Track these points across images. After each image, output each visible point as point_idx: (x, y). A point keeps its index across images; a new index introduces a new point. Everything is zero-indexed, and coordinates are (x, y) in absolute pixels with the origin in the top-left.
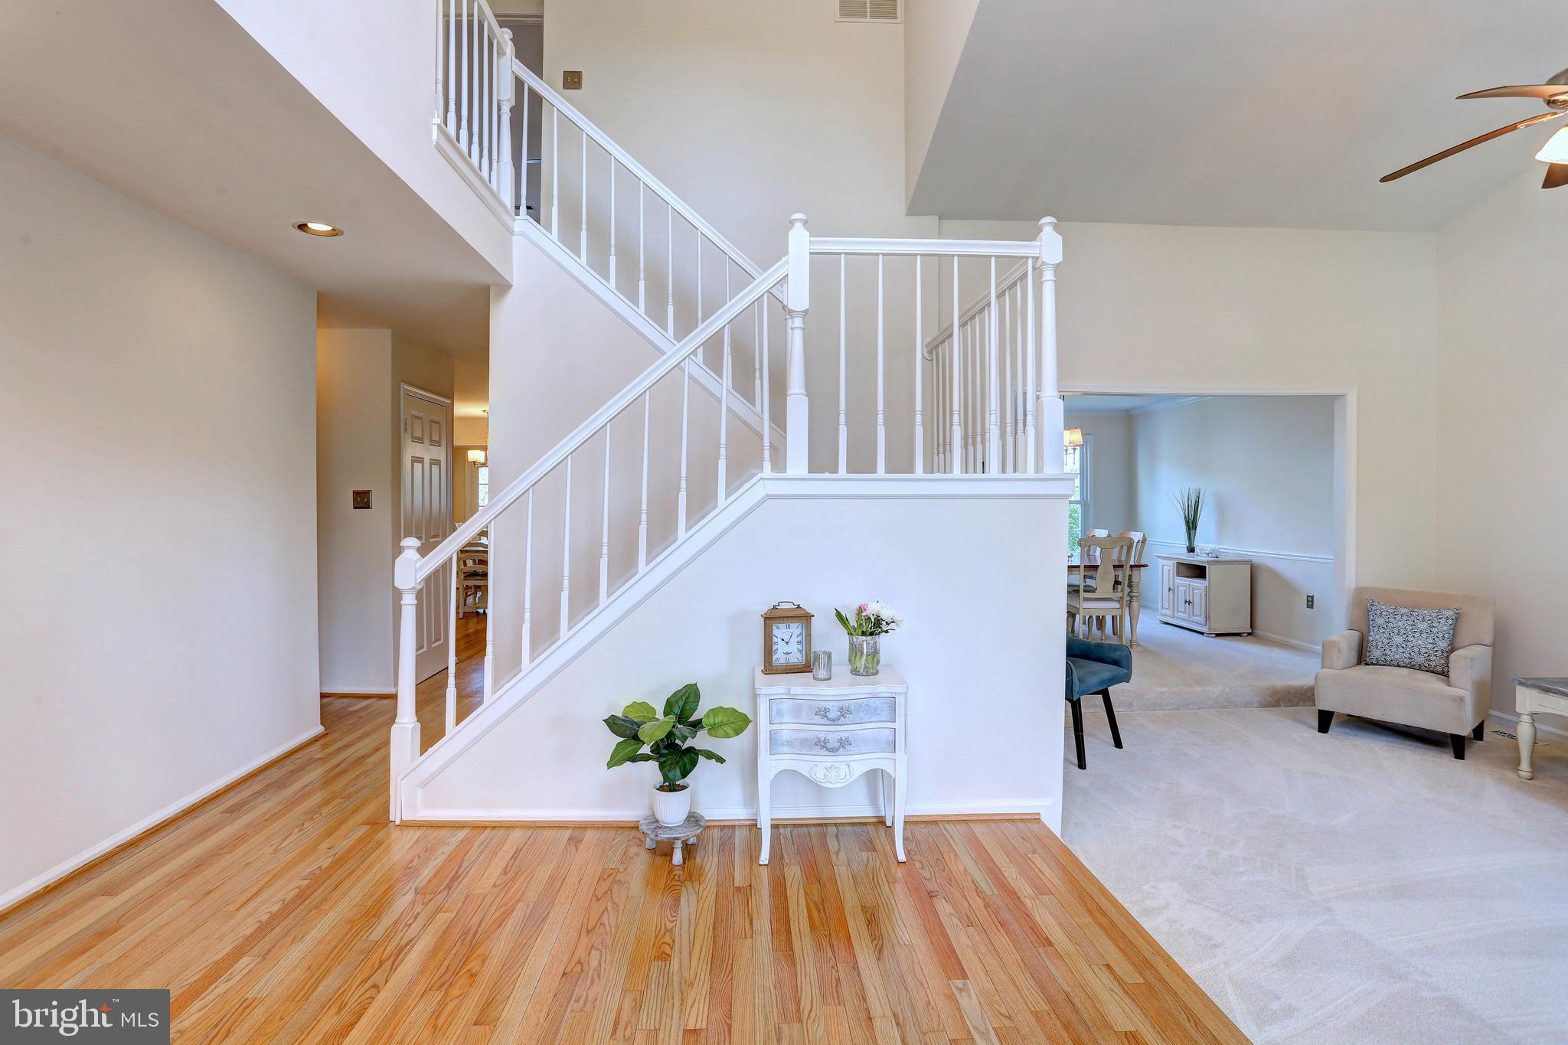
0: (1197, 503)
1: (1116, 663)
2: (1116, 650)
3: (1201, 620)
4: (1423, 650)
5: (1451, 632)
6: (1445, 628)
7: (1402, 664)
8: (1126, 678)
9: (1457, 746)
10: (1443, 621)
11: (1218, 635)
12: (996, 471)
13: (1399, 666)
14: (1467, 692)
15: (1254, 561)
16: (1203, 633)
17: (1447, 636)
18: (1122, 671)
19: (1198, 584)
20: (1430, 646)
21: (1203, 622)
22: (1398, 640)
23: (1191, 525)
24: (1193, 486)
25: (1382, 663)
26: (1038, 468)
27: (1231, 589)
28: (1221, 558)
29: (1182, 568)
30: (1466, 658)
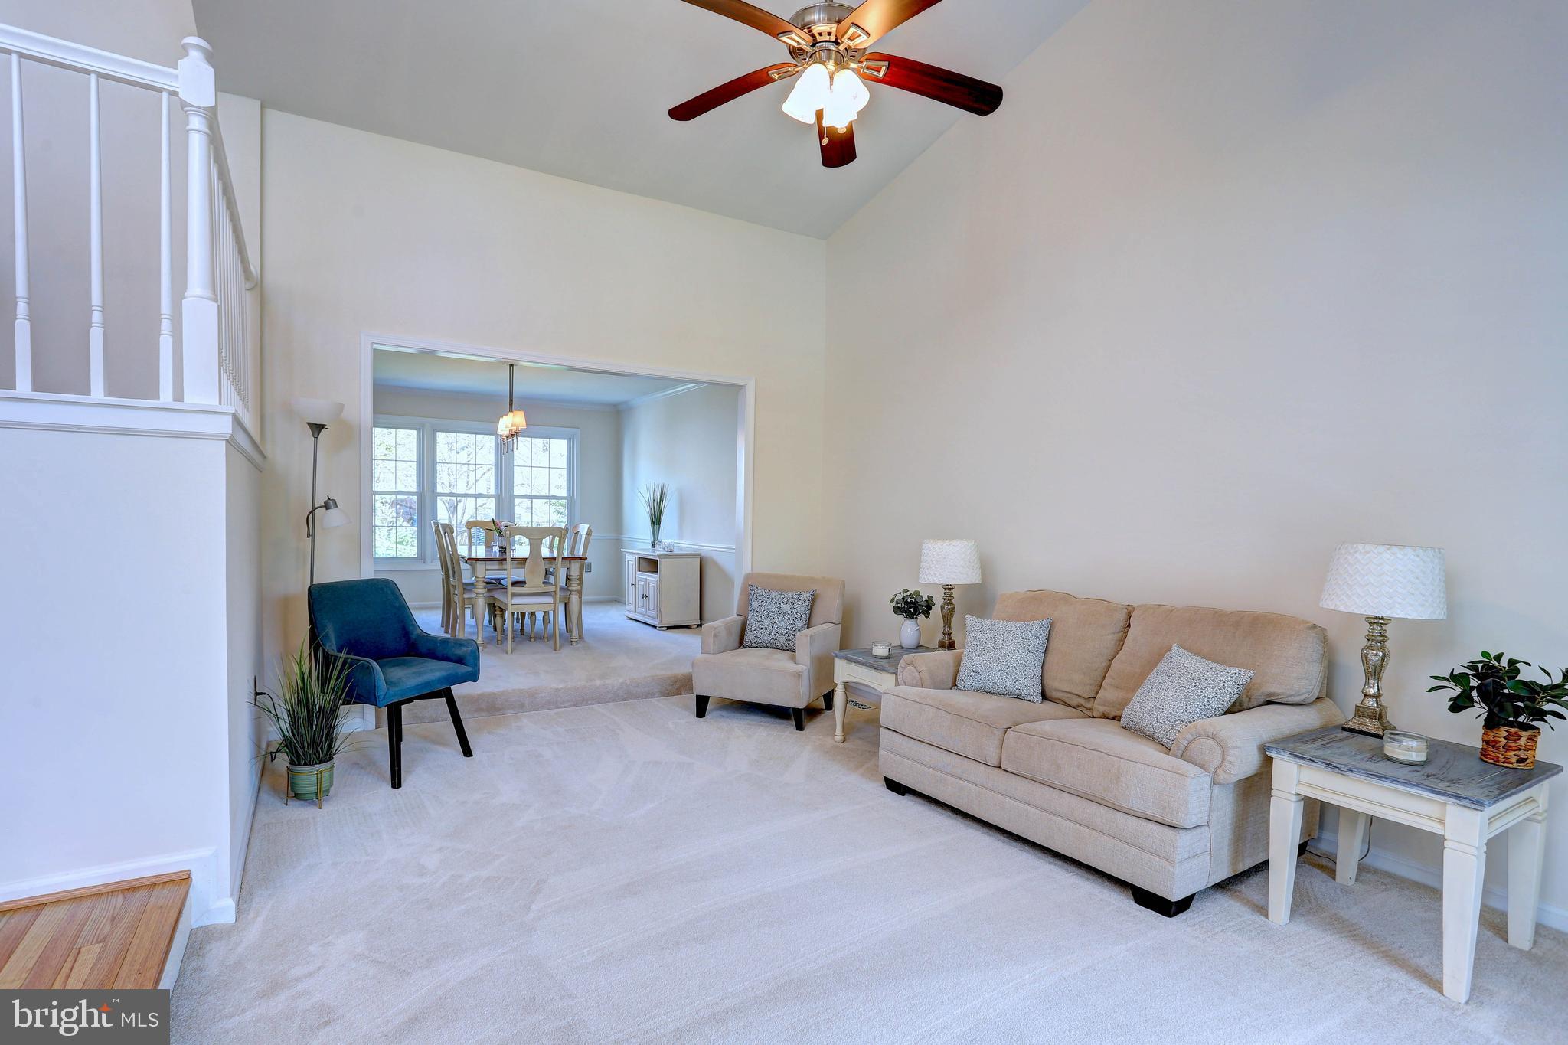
0: (661, 500)
1: (460, 660)
2: (461, 645)
3: (653, 613)
4: (785, 631)
5: (808, 612)
6: (803, 609)
7: (769, 645)
8: (473, 677)
9: (799, 717)
10: (801, 602)
11: (669, 628)
12: (103, 395)
13: (768, 647)
14: (806, 668)
15: (703, 554)
16: (655, 627)
17: (804, 616)
18: (462, 669)
19: (652, 578)
20: (790, 627)
21: (655, 616)
22: (767, 622)
23: (656, 520)
24: (659, 481)
25: (755, 645)
26: (179, 396)
27: (681, 581)
28: (676, 552)
29: (644, 564)
30: (807, 636)
